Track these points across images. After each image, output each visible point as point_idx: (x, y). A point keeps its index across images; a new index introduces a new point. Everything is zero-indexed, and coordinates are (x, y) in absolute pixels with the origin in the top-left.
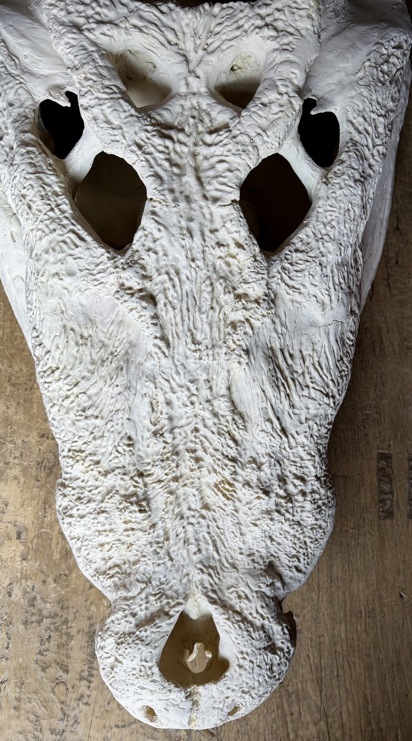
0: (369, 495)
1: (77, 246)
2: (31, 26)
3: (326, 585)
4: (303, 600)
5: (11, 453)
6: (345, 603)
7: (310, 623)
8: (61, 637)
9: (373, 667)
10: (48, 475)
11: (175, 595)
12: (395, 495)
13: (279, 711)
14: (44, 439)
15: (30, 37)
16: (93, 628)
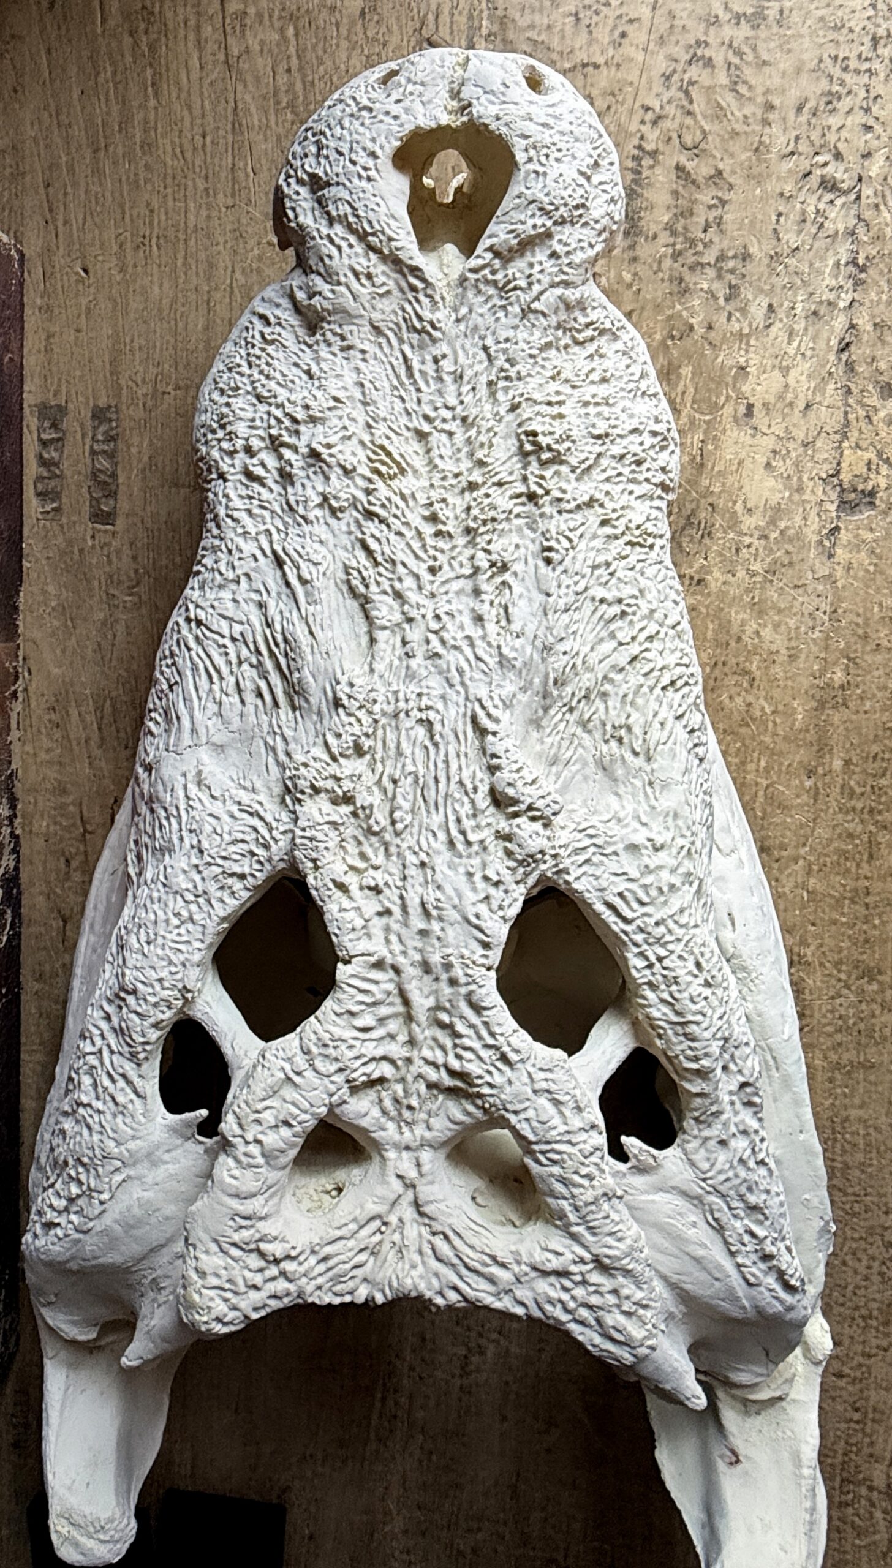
0: (134, 450)
1: (620, 895)
2: (683, 1278)
3: (218, 296)
4: (259, 271)
5: (756, 555)
6: (184, 264)
7: (250, 230)
8: (685, 228)
9: (142, 147)
10: (693, 513)
11: (482, 286)
12: (87, 448)
13: (310, 78)
14: (696, 578)
15: (687, 1258)
16: (629, 242)
